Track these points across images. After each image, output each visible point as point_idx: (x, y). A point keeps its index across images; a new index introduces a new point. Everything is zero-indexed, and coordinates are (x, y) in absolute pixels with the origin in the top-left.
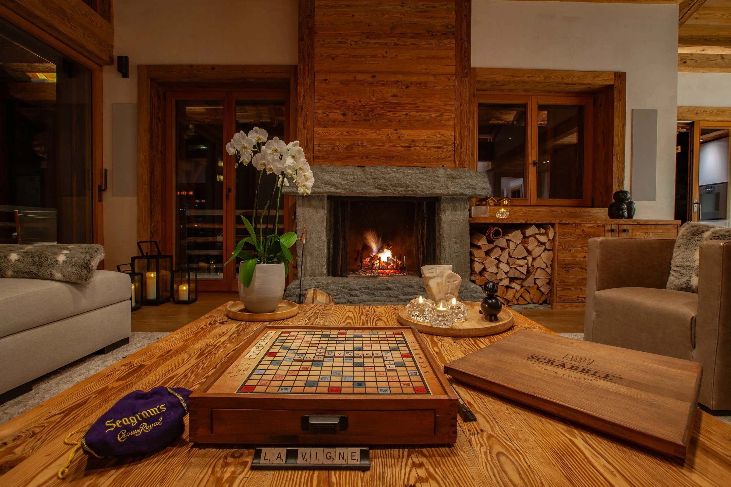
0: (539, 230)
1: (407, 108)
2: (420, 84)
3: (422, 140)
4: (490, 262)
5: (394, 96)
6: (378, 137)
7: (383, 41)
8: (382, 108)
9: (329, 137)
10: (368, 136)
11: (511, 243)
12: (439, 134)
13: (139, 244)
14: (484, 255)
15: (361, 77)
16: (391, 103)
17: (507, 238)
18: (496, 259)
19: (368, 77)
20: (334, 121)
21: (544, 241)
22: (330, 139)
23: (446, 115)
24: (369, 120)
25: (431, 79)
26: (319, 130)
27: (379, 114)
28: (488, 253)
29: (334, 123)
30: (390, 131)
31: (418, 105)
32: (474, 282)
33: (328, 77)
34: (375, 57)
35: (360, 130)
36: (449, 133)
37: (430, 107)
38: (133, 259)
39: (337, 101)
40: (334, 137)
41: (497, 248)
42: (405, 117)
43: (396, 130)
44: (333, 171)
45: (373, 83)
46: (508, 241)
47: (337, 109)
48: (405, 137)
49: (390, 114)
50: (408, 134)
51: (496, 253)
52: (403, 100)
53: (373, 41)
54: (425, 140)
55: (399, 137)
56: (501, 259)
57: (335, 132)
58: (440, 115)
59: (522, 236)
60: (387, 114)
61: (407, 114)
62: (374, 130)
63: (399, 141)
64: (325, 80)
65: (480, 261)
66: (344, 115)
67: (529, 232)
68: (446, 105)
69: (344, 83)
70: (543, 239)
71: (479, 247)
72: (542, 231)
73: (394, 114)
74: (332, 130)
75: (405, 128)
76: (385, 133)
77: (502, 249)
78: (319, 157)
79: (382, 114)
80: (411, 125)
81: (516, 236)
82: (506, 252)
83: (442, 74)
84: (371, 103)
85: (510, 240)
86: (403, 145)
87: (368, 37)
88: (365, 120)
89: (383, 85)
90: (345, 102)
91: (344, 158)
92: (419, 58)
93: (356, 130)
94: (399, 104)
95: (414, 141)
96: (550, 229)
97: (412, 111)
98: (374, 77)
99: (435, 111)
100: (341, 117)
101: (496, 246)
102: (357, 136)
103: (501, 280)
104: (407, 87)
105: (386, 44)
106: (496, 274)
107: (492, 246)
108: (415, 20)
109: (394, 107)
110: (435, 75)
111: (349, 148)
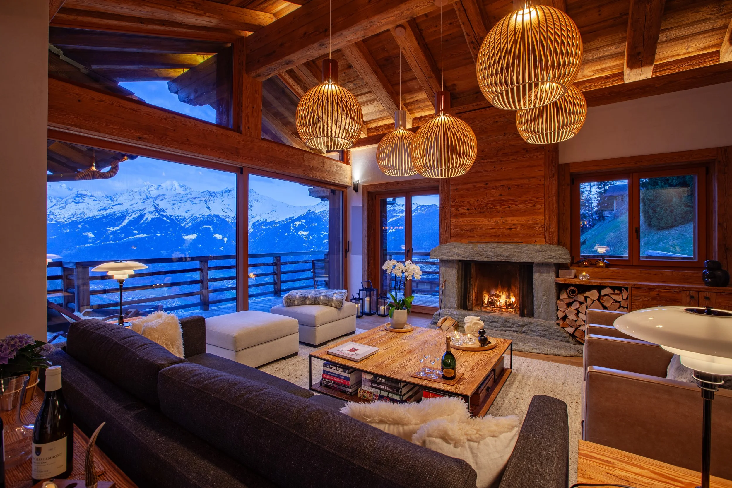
0: (614, 291)
1: (509, 202)
2: (518, 186)
3: (520, 224)
4: (570, 312)
5: (501, 195)
6: (490, 223)
7: (492, 160)
8: (492, 204)
9: (459, 224)
10: (483, 222)
11: (588, 299)
12: (533, 219)
13: (362, 283)
14: (565, 306)
15: (479, 185)
16: (498, 200)
17: (585, 295)
18: (575, 309)
19: (482, 185)
20: (462, 214)
21: (618, 300)
22: (460, 225)
23: (538, 206)
24: (483, 212)
25: (526, 181)
26: (453, 220)
27: (490, 208)
28: (569, 305)
29: (462, 215)
30: (498, 219)
31: (517, 200)
32: (558, 324)
33: (458, 187)
34: (487, 171)
35: (478, 219)
36: (541, 218)
37: (526, 201)
38: (360, 290)
39: (464, 202)
40: (462, 224)
41: (576, 302)
42: (508, 209)
43: (502, 218)
44: (459, 247)
45: (486, 188)
46: (586, 298)
47: (463, 206)
48: (508, 222)
49: (498, 207)
50: (510, 220)
51: (576, 305)
52: (507, 198)
53: (486, 161)
54: (522, 224)
55: (504, 222)
56: (580, 310)
57: (463, 221)
58: (533, 206)
59: (598, 295)
60: (496, 207)
61: (509, 207)
62: (487, 219)
63: (504, 225)
64: (457, 189)
65: (562, 310)
66: (468, 210)
67: (604, 292)
68: (538, 198)
69: (468, 190)
70: (618, 298)
71: (562, 300)
72: (617, 292)
73: (500, 207)
74: (461, 219)
75: (509, 216)
76: (494, 220)
77: (581, 303)
78: (453, 236)
79: (492, 208)
80: (513, 214)
81: (593, 294)
82: (584, 305)
83: (534, 177)
84: (486, 201)
85: (588, 297)
86: (507, 227)
87: (482, 159)
88: (481, 212)
89: (493, 189)
90: (468, 202)
91: (468, 237)
92: (517, 168)
93: (476, 219)
94: (503, 201)
95: (514, 225)
96: (623, 291)
97: (513, 204)
98: (487, 184)
99: (530, 203)
100: (466, 211)
101: (575, 301)
102: (477, 223)
103: (580, 326)
104: (509, 188)
105: (494, 162)
106: (576, 321)
107: (571, 300)
108: (514, 143)
109: (500, 202)
110: (529, 179)
111: (472, 230)
